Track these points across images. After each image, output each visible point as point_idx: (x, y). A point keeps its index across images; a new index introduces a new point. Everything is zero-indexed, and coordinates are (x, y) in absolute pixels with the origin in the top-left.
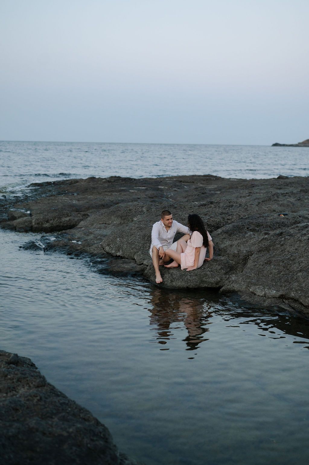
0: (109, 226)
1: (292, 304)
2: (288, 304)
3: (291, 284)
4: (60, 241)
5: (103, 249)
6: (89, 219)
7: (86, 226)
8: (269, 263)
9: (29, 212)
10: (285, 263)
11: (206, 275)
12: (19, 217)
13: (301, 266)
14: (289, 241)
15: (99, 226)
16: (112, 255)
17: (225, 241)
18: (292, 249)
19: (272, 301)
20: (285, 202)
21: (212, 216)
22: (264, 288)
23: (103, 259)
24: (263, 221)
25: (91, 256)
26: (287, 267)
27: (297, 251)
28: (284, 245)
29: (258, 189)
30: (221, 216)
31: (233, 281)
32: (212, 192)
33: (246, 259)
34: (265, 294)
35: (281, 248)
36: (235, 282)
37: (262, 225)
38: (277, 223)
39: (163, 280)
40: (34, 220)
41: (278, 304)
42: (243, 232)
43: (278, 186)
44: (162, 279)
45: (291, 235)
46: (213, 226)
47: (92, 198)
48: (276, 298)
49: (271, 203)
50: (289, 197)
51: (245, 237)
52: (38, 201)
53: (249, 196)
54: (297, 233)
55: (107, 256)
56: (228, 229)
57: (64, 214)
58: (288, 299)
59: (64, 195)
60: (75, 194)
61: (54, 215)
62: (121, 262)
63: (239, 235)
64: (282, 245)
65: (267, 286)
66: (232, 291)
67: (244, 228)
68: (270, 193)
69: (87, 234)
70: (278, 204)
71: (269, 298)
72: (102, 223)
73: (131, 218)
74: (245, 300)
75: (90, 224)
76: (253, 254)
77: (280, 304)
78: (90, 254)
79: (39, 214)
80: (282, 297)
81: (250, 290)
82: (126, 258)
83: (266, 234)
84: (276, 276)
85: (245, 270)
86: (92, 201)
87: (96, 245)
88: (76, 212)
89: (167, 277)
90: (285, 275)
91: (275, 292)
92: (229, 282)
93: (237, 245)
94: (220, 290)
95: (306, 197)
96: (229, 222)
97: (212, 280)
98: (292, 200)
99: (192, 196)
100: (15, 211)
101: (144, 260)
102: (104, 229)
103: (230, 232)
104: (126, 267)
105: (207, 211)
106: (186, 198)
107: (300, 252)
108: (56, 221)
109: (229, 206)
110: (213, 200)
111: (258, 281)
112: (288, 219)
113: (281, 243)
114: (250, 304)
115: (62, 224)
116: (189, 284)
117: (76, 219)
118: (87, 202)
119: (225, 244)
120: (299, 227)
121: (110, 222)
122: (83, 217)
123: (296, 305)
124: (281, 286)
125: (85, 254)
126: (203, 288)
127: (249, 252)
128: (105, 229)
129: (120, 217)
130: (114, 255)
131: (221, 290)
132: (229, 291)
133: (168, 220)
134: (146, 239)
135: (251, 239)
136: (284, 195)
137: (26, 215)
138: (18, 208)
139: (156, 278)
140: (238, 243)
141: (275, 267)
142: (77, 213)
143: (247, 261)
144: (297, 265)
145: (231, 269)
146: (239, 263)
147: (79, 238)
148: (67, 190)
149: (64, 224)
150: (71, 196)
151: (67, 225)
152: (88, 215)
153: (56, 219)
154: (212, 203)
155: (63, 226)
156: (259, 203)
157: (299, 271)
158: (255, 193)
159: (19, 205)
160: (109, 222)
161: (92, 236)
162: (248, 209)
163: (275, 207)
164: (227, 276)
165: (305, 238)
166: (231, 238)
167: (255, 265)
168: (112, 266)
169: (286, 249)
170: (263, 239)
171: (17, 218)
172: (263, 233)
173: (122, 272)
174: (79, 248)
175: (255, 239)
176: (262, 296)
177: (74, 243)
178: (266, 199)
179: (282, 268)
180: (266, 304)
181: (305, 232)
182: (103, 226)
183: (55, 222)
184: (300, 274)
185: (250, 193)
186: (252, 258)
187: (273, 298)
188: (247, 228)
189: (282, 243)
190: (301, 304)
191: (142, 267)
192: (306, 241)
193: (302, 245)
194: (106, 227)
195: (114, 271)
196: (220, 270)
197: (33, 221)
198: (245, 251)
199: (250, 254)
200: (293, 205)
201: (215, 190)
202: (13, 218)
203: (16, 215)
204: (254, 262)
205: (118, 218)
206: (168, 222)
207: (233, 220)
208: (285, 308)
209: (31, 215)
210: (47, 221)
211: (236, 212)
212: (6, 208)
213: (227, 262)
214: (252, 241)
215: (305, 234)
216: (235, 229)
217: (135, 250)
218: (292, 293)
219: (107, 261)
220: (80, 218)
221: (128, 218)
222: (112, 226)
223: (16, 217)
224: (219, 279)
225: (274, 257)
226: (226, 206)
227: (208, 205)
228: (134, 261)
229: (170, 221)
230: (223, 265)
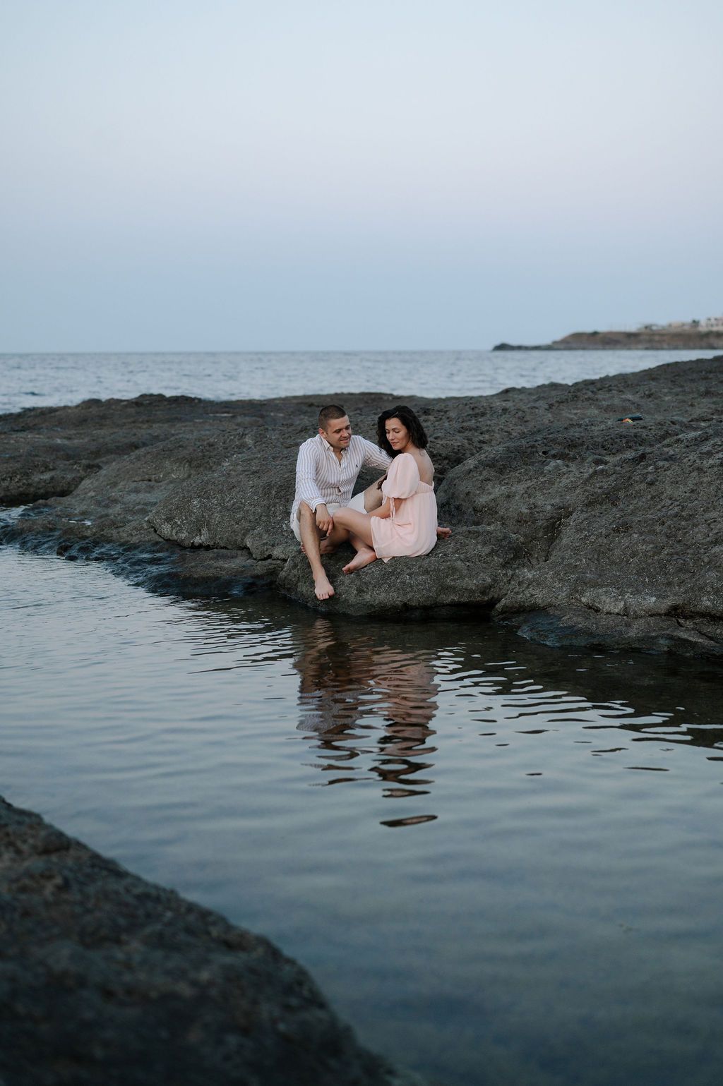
0: (160, 484)
3: (696, 576)
4: (36, 520)
5: (155, 532)
6: (103, 472)
7: (100, 489)
8: (624, 528)
10: (670, 526)
11: (454, 570)
13: (714, 531)
14: (668, 473)
15: (134, 485)
16: (181, 545)
17: (489, 486)
18: (681, 491)
19: (648, 624)
21: (439, 435)
22: (621, 594)
24: (582, 434)
26: (675, 536)
27: (694, 496)
28: (656, 483)
30: (461, 434)
31: (529, 583)
33: (553, 528)
34: (625, 608)
35: (650, 492)
36: (536, 582)
37: (582, 444)
38: (621, 436)
39: (335, 589)
41: (667, 631)
42: (534, 462)
44: (332, 588)
45: (669, 458)
46: (446, 458)
48: (660, 615)
49: (579, 406)
51: (542, 472)
54: (686, 453)
56: (492, 456)
57: (38, 465)
58: (691, 616)
61: (11, 467)
63: (526, 470)
64: (651, 484)
65: (629, 586)
66: (528, 609)
67: (537, 452)
69: (103, 504)
71: (638, 617)
72: (140, 478)
73: (215, 462)
74: (573, 626)
75: (108, 485)
76: (571, 513)
77: (673, 631)
78: (121, 545)
80: (673, 612)
81: (582, 600)
82: (224, 548)
83: (598, 462)
84: (649, 561)
85: (554, 553)
87: (134, 524)
88: (67, 460)
89: (347, 582)
90: (676, 557)
91: (654, 599)
92: (520, 584)
93: (526, 492)
94: (497, 606)
96: (486, 446)
97: (470, 582)
101: (273, 546)
102: (146, 492)
103: (501, 463)
107: (705, 498)
108: (18, 482)
111: (600, 575)
112: (645, 427)
113: (649, 479)
115: (32, 489)
116: (409, 596)
117: (69, 476)
119: (490, 494)
120: (683, 441)
121: (161, 476)
122: (85, 472)
124: (668, 584)
126: (448, 605)
127: (560, 508)
128: (150, 492)
129: (188, 461)
130: (187, 543)
131: (499, 606)
132: (522, 610)
133: (339, 431)
135: (560, 475)
139: (314, 587)
140: (528, 488)
141: (643, 537)
142: (71, 461)
143: (560, 532)
144: (703, 528)
145: (517, 555)
146: (535, 538)
147: (83, 513)
149: (39, 489)
151: (47, 490)
152: (99, 467)
153: (18, 477)
156: (551, 406)
157: (711, 542)
160: (159, 477)
161: (117, 508)
162: (527, 418)
164: (510, 573)
165: (711, 462)
166: (504, 479)
167: (585, 538)
168: (186, 565)
169: (662, 493)
170: (595, 472)
172: (588, 460)
173: (216, 578)
174: (88, 533)
175: (572, 474)
176: (617, 614)
177: (74, 524)
178: (566, 397)
179: (662, 539)
181: (708, 448)
182: (144, 486)
183: (15, 485)
184: (716, 550)
186: (570, 522)
187: (652, 615)
188: (544, 453)
189: (650, 478)
191: (271, 564)
192: (716, 469)
193: (705, 479)
194: (152, 487)
195: (195, 578)
196: (488, 555)
198: (549, 508)
199: (564, 512)
204: (580, 530)
205: (181, 463)
206: (337, 436)
211: (499, 425)
213: (505, 538)
214: (565, 481)
215: (709, 454)
216: (512, 455)
217: (246, 525)
220: (79, 475)
221: (208, 462)
222: (168, 484)
224: (489, 580)
225: (633, 513)
226: (468, 415)
228: (245, 551)
229: (345, 433)
230: (494, 545)
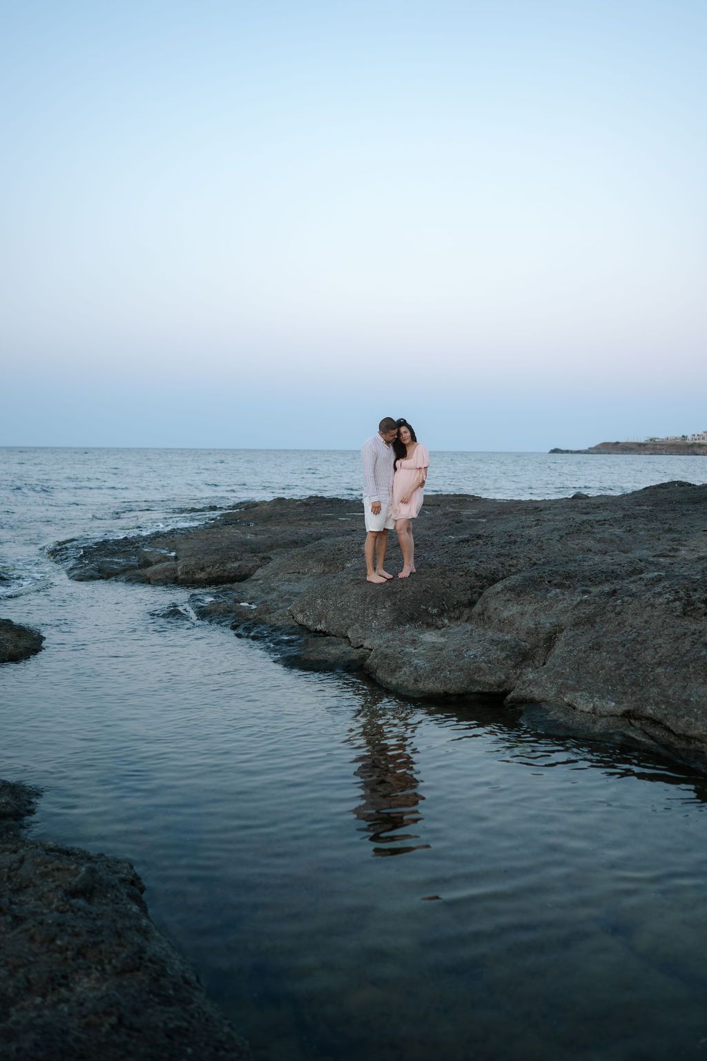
0: (304, 576)
1: (650, 730)
2: (641, 729)
3: (644, 690)
4: (220, 603)
5: (293, 618)
6: (271, 564)
7: (266, 578)
8: (597, 647)
9: (173, 554)
10: (629, 648)
11: (480, 669)
12: (157, 563)
13: (659, 655)
14: (631, 606)
15: (288, 576)
16: (308, 630)
17: (510, 605)
18: (638, 621)
19: (609, 723)
20: (606, 535)
21: (483, 560)
22: (592, 697)
23: (293, 637)
24: (577, 569)
25: (272, 631)
26: (632, 656)
27: (647, 626)
28: (622, 613)
29: (549, 514)
30: (497, 559)
31: (531, 682)
32: (472, 520)
33: (550, 640)
34: (594, 708)
35: (618, 619)
36: (535, 682)
37: (576, 576)
38: (603, 572)
40: (180, 567)
41: (621, 730)
42: (542, 589)
43: (583, 508)
45: (633, 595)
46: (485, 578)
47: (280, 530)
48: (617, 716)
50: (610, 527)
51: (546, 598)
52: (191, 536)
53: (536, 525)
54: (644, 591)
55: (299, 630)
56: (513, 583)
57: (232, 557)
58: (639, 718)
59: (233, 525)
60: (252, 525)
61: (214, 558)
62: (324, 642)
63: (536, 595)
64: (619, 614)
65: (598, 692)
66: (529, 701)
67: (544, 581)
68: (572, 520)
69: (266, 591)
70: (594, 539)
71: (602, 716)
72: (293, 571)
73: (341, 563)
74: (557, 720)
75: (272, 574)
76: (564, 630)
77: (626, 729)
78: (270, 627)
79: (190, 556)
80: (628, 715)
81: (565, 699)
82: (334, 636)
83: (584, 592)
84: (613, 674)
85: (550, 660)
86: (277, 535)
87: (280, 611)
88: (252, 553)
90: (631, 672)
91: (613, 704)
92: (524, 683)
93: (534, 613)
95: (641, 526)
96: (513, 570)
97: (490, 678)
98: (617, 531)
99: (440, 526)
100: (151, 552)
101: (364, 639)
102: (295, 582)
103: (519, 589)
104: (333, 651)
105: (473, 552)
106: (429, 529)
107: (655, 628)
108: (217, 568)
109: (510, 543)
110: (480, 532)
111: (579, 682)
112: (619, 565)
113: (617, 611)
114: (568, 729)
115: (226, 573)
116: (448, 687)
117: (251, 565)
118: (270, 537)
119: (510, 610)
120: (643, 579)
121: (307, 570)
122: (261, 562)
123: (657, 732)
124: (625, 693)
125: (262, 627)
126: (475, 693)
127: (556, 626)
128: (297, 582)
129: (324, 562)
130: (312, 629)
131: (509, 697)
132: (524, 701)
134: (368, 600)
135: (558, 601)
136: (602, 523)
137: (167, 559)
138: (157, 548)
140: (536, 609)
141: (610, 655)
143: (554, 643)
144: (651, 652)
145: (523, 657)
146: (537, 646)
147: (252, 598)
148: (239, 518)
149: (231, 573)
150: (244, 528)
151: (236, 576)
152: (270, 558)
153: (218, 565)
154: (479, 537)
155: (228, 577)
156: (562, 537)
157: (656, 663)
158: (545, 521)
159: (158, 542)
160: (305, 571)
161: (274, 595)
162: (545, 547)
163: (589, 543)
164: (519, 671)
165: (661, 600)
166: (521, 601)
167: (571, 651)
168: (307, 650)
169: (626, 621)
170: (581, 601)
171: (154, 563)
172: (578, 590)
173: (326, 661)
174: (251, 616)
175: (566, 601)
176: (588, 712)
177: (244, 607)
178: (571, 530)
179: (623, 658)
180: (597, 729)
181: (660, 590)
182: (294, 577)
183: (215, 571)
184: (659, 670)
185: (538, 520)
186: (562, 637)
187: (611, 716)
188: (549, 582)
189: (618, 609)
190: (668, 729)
191: (362, 652)
192: (663, 606)
193: (656, 614)
194: (299, 579)
195: (312, 661)
196: (504, 659)
197: (179, 569)
198: (548, 625)
199: (559, 629)
200: (621, 539)
201: (477, 516)
202: (147, 564)
203: (152, 559)
204: (568, 645)
205: (319, 563)
207: (519, 567)
208: (637, 738)
209: (176, 558)
210: (202, 569)
211: (524, 552)
212: (138, 547)
213: (517, 645)
214: (560, 606)
215: (660, 594)
216: (527, 583)
217: (349, 621)
218: (648, 708)
219: (299, 639)
220: (257, 564)
221: (336, 563)
222: (309, 577)
223: (151, 562)
224: (503, 677)
225: (605, 635)
226: (505, 543)
227: (473, 540)
228: (347, 640)
230: (509, 651)
